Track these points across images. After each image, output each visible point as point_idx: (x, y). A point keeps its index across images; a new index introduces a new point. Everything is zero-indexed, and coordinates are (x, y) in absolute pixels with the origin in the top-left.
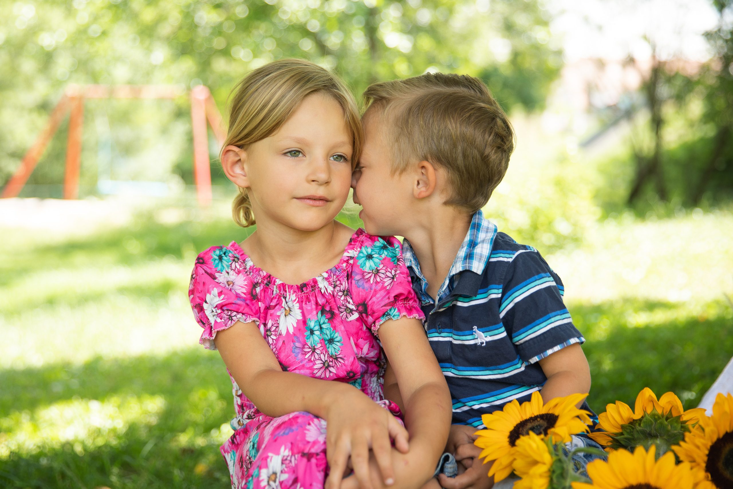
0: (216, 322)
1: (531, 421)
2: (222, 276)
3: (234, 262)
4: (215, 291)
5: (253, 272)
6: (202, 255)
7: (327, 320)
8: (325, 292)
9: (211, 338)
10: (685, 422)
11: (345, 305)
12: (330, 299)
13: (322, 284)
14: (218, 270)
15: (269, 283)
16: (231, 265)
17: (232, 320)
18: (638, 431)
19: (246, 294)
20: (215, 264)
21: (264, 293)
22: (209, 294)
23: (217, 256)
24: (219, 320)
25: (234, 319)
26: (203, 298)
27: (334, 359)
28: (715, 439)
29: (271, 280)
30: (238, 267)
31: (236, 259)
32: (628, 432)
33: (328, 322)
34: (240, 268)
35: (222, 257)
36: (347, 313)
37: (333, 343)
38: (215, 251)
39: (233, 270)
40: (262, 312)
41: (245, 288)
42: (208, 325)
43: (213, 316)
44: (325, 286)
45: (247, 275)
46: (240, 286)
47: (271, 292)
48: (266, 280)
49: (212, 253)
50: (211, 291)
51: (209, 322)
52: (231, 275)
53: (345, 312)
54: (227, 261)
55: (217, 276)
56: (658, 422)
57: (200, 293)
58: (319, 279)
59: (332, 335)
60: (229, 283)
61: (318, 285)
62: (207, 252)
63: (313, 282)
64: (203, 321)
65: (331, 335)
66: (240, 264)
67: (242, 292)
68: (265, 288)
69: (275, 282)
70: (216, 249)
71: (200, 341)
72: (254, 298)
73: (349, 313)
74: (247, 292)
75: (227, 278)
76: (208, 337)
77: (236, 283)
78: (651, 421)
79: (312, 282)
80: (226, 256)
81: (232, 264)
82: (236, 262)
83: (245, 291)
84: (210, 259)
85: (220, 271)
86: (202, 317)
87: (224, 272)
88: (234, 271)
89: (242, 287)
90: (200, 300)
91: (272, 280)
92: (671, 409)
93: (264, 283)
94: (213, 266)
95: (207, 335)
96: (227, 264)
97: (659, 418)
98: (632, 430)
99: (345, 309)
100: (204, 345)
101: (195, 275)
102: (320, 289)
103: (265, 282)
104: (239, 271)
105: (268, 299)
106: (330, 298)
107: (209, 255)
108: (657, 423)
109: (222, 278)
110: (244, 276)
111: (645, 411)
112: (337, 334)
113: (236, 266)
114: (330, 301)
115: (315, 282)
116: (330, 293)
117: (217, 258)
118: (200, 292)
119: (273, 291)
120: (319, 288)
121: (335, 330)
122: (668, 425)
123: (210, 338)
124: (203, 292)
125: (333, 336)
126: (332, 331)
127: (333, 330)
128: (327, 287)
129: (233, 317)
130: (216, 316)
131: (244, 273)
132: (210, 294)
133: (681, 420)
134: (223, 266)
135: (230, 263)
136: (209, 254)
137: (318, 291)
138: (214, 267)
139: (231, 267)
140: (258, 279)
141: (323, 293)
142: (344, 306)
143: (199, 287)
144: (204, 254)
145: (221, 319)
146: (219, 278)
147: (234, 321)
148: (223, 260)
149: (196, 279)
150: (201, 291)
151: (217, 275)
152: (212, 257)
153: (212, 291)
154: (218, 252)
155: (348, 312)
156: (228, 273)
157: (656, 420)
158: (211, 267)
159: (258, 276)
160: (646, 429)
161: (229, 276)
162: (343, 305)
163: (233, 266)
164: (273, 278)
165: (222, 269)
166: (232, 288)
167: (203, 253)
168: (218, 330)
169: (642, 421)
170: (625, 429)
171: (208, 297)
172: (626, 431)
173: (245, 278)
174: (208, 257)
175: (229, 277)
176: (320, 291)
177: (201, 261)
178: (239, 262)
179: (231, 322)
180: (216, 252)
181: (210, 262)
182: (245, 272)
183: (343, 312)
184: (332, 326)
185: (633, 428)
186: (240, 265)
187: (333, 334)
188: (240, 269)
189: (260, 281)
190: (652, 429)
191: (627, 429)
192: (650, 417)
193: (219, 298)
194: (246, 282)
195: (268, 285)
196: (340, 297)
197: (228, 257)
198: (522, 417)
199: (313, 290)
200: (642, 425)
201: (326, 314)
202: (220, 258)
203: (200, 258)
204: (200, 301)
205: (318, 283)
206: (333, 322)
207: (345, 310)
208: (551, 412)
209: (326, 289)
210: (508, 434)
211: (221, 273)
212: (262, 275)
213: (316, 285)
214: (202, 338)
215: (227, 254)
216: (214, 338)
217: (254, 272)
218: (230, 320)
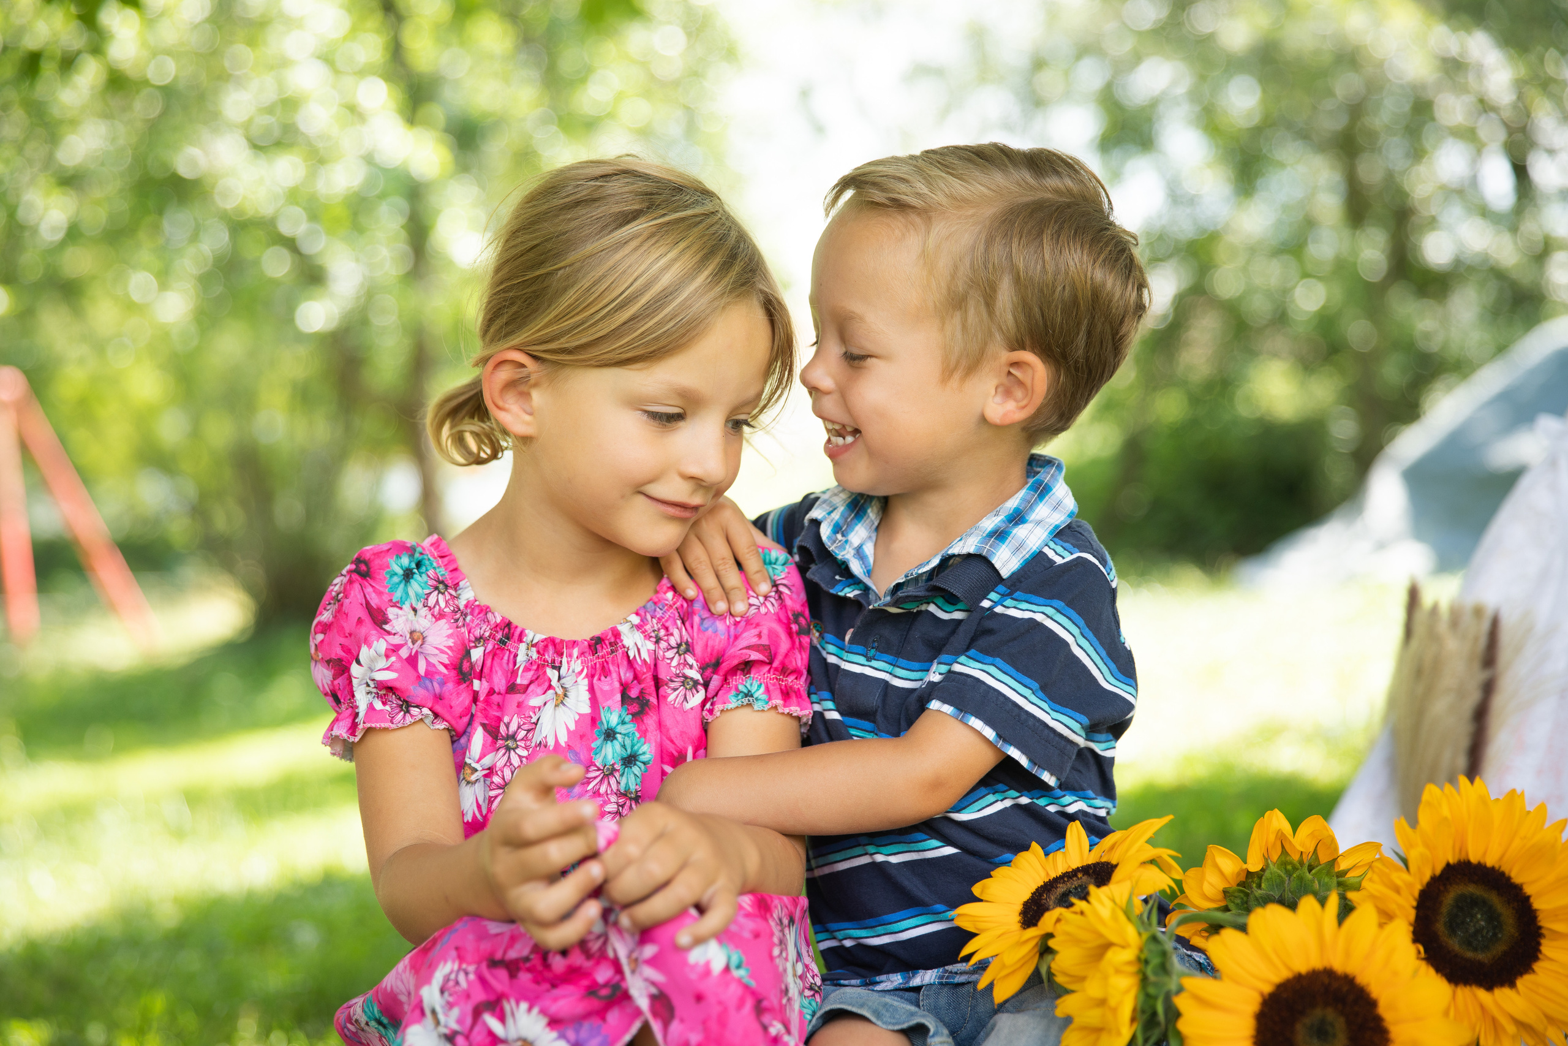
0: (371, 707)
1: (1066, 879)
2: (401, 616)
3: (436, 592)
4: (381, 646)
5: (472, 614)
6: (368, 556)
7: (630, 717)
8: (635, 656)
9: (352, 739)
10: (1344, 873)
11: (681, 675)
12: (644, 673)
13: (633, 641)
14: (394, 601)
15: (508, 639)
16: (428, 597)
17: (408, 711)
18: (1257, 899)
19: (449, 667)
20: (392, 583)
21: (493, 659)
22: (368, 647)
23: (401, 567)
24: (378, 705)
25: (412, 712)
26: (350, 650)
27: (631, 799)
28: (1427, 878)
29: (512, 631)
30: (442, 604)
31: (441, 586)
32: (1238, 904)
33: (632, 721)
34: (446, 607)
35: (414, 573)
36: (686, 689)
37: (635, 764)
38: (399, 556)
39: (427, 608)
40: (482, 699)
41: (448, 654)
42: (350, 709)
43: (368, 693)
44: (636, 644)
45: (457, 627)
46: (437, 648)
47: (512, 656)
48: (501, 633)
49: (392, 558)
50: (373, 642)
51: (352, 703)
52: (422, 617)
53: (682, 687)
54: (422, 585)
55: (391, 616)
56: (1295, 875)
57: (347, 637)
58: (624, 629)
59: (636, 748)
60: (415, 637)
61: (622, 641)
62: (381, 552)
63: (613, 634)
64: (339, 696)
65: (633, 746)
66: (447, 598)
67: (441, 663)
68: (498, 649)
69: (522, 634)
70: (402, 553)
71: (324, 738)
72: (464, 679)
73: (691, 689)
74: (452, 664)
75: (412, 622)
76: (345, 736)
77: (429, 640)
78: (1279, 876)
79: (610, 635)
80: (421, 574)
81: (430, 593)
82: (440, 592)
83: (447, 662)
84: (384, 570)
85: (398, 602)
86: (339, 689)
87: (406, 607)
88: (430, 610)
89: (442, 652)
90: (344, 651)
91: (513, 633)
92: (1315, 850)
93: (497, 639)
94: (386, 587)
95: (345, 731)
96: (420, 590)
97: (1295, 869)
98: (1245, 899)
99: (683, 682)
100: (332, 748)
101: (342, 595)
102: (626, 649)
103: (499, 636)
104: (442, 612)
105: (500, 673)
106: (645, 670)
107: (384, 560)
108: (1292, 879)
109: (400, 621)
110: (451, 628)
111: (1266, 859)
112: (646, 748)
113: (437, 601)
114: (644, 677)
115: (617, 634)
116: (644, 659)
117: (401, 572)
118: (347, 635)
119: (516, 656)
120: (624, 647)
121: (645, 737)
122: (1312, 881)
123: (349, 738)
124: (353, 637)
125: (638, 751)
126: (636, 739)
127: (639, 738)
128: (640, 647)
129: (412, 709)
130: (374, 695)
131: (452, 621)
132: (370, 647)
133: (1336, 870)
134: (407, 594)
135: (428, 591)
136: (384, 558)
137: (623, 653)
138: (387, 590)
139: (427, 599)
140: (483, 629)
141: (631, 658)
142: (679, 677)
143: (345, 625)
144: (374, 554)
145: (384, 704)
146: (394, 622)
147: (412, 716)
148: (411, 581)
149: (342, 605)
150: (350, 635)
151: (391, 612)
152: (388, 567)
153: (375, 642)
154: (405, 561)
155: (688, 687)
156: (415, 610)
157: (1289, 874)
158: (381, 589)
159: (483, 622)
160: (1271, 893)
161: (416, 619)
162: (677, 676)
163: (432, 601)
164: (516, 627)
165: (403, 599)
166: (419, 650)
167: (371, 552)
168: (373, 725)
169: (1264, 877)
170: (1232, 898)
171: (365, 653)
172: (1233, 902)
173: (450, 631)
174: (380, 563)
175: (417, 621)
176: (625, 654)
177: (363, 568)
178: (446, 593)
179: (404, 717)
180: (402, 560)
181: (381, 577)
182: (455, 620)
183: (677, 689)
184: (638, 730)
185: (1247, 895)
186: (447, 602)
187: (639, 745)
188: (445, 610)
189: (487, 634)
190: (1284, 890)
191: (1236, 897)
192: (1278, 869)
193: (387, 660)
194: (453, 641)
195: (505, 643)
196: (669, 661)
197: (424, 576)
198: (1048, 874)
199: (612, 651)
200: (1263, 885)
201: (629, 705)
202: (408, 575)
203: (361, 559)
204: (343, 654)
205: (622, 638)
206: (643, 721)
207: (683, 684)
208: (1103, 860)
209: (639, 650)
210: (1019, 907)
211: (401, 608)
212: (492, 622)
213: (618, 641)
214: (331, 735)
215: (423, 569)
216: (357, 739)
217: (475, 614)
218: (402, 710)
